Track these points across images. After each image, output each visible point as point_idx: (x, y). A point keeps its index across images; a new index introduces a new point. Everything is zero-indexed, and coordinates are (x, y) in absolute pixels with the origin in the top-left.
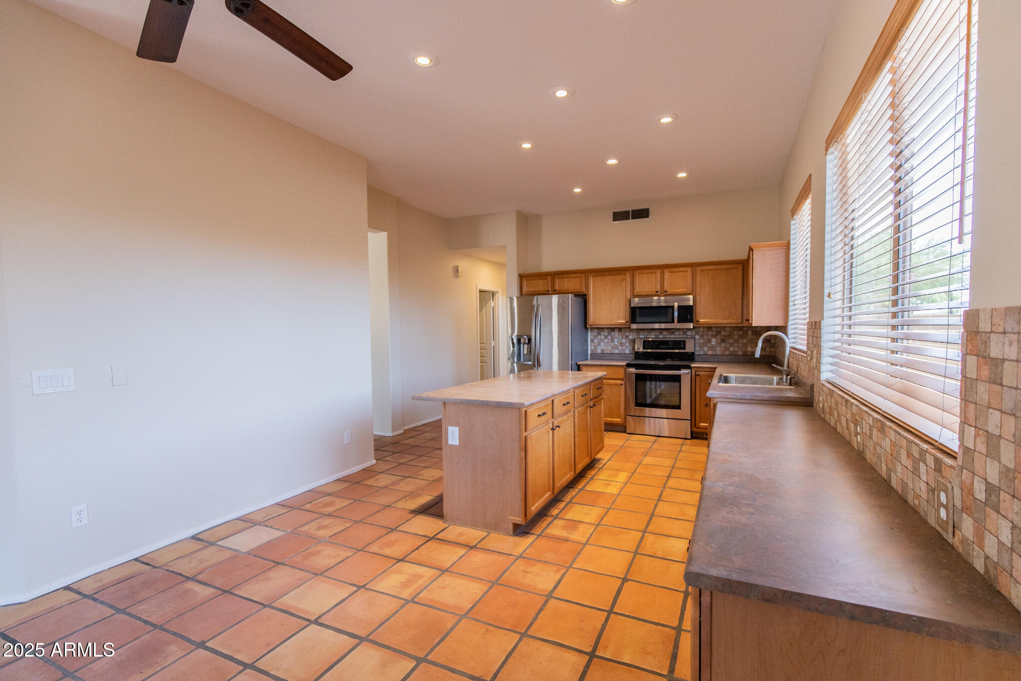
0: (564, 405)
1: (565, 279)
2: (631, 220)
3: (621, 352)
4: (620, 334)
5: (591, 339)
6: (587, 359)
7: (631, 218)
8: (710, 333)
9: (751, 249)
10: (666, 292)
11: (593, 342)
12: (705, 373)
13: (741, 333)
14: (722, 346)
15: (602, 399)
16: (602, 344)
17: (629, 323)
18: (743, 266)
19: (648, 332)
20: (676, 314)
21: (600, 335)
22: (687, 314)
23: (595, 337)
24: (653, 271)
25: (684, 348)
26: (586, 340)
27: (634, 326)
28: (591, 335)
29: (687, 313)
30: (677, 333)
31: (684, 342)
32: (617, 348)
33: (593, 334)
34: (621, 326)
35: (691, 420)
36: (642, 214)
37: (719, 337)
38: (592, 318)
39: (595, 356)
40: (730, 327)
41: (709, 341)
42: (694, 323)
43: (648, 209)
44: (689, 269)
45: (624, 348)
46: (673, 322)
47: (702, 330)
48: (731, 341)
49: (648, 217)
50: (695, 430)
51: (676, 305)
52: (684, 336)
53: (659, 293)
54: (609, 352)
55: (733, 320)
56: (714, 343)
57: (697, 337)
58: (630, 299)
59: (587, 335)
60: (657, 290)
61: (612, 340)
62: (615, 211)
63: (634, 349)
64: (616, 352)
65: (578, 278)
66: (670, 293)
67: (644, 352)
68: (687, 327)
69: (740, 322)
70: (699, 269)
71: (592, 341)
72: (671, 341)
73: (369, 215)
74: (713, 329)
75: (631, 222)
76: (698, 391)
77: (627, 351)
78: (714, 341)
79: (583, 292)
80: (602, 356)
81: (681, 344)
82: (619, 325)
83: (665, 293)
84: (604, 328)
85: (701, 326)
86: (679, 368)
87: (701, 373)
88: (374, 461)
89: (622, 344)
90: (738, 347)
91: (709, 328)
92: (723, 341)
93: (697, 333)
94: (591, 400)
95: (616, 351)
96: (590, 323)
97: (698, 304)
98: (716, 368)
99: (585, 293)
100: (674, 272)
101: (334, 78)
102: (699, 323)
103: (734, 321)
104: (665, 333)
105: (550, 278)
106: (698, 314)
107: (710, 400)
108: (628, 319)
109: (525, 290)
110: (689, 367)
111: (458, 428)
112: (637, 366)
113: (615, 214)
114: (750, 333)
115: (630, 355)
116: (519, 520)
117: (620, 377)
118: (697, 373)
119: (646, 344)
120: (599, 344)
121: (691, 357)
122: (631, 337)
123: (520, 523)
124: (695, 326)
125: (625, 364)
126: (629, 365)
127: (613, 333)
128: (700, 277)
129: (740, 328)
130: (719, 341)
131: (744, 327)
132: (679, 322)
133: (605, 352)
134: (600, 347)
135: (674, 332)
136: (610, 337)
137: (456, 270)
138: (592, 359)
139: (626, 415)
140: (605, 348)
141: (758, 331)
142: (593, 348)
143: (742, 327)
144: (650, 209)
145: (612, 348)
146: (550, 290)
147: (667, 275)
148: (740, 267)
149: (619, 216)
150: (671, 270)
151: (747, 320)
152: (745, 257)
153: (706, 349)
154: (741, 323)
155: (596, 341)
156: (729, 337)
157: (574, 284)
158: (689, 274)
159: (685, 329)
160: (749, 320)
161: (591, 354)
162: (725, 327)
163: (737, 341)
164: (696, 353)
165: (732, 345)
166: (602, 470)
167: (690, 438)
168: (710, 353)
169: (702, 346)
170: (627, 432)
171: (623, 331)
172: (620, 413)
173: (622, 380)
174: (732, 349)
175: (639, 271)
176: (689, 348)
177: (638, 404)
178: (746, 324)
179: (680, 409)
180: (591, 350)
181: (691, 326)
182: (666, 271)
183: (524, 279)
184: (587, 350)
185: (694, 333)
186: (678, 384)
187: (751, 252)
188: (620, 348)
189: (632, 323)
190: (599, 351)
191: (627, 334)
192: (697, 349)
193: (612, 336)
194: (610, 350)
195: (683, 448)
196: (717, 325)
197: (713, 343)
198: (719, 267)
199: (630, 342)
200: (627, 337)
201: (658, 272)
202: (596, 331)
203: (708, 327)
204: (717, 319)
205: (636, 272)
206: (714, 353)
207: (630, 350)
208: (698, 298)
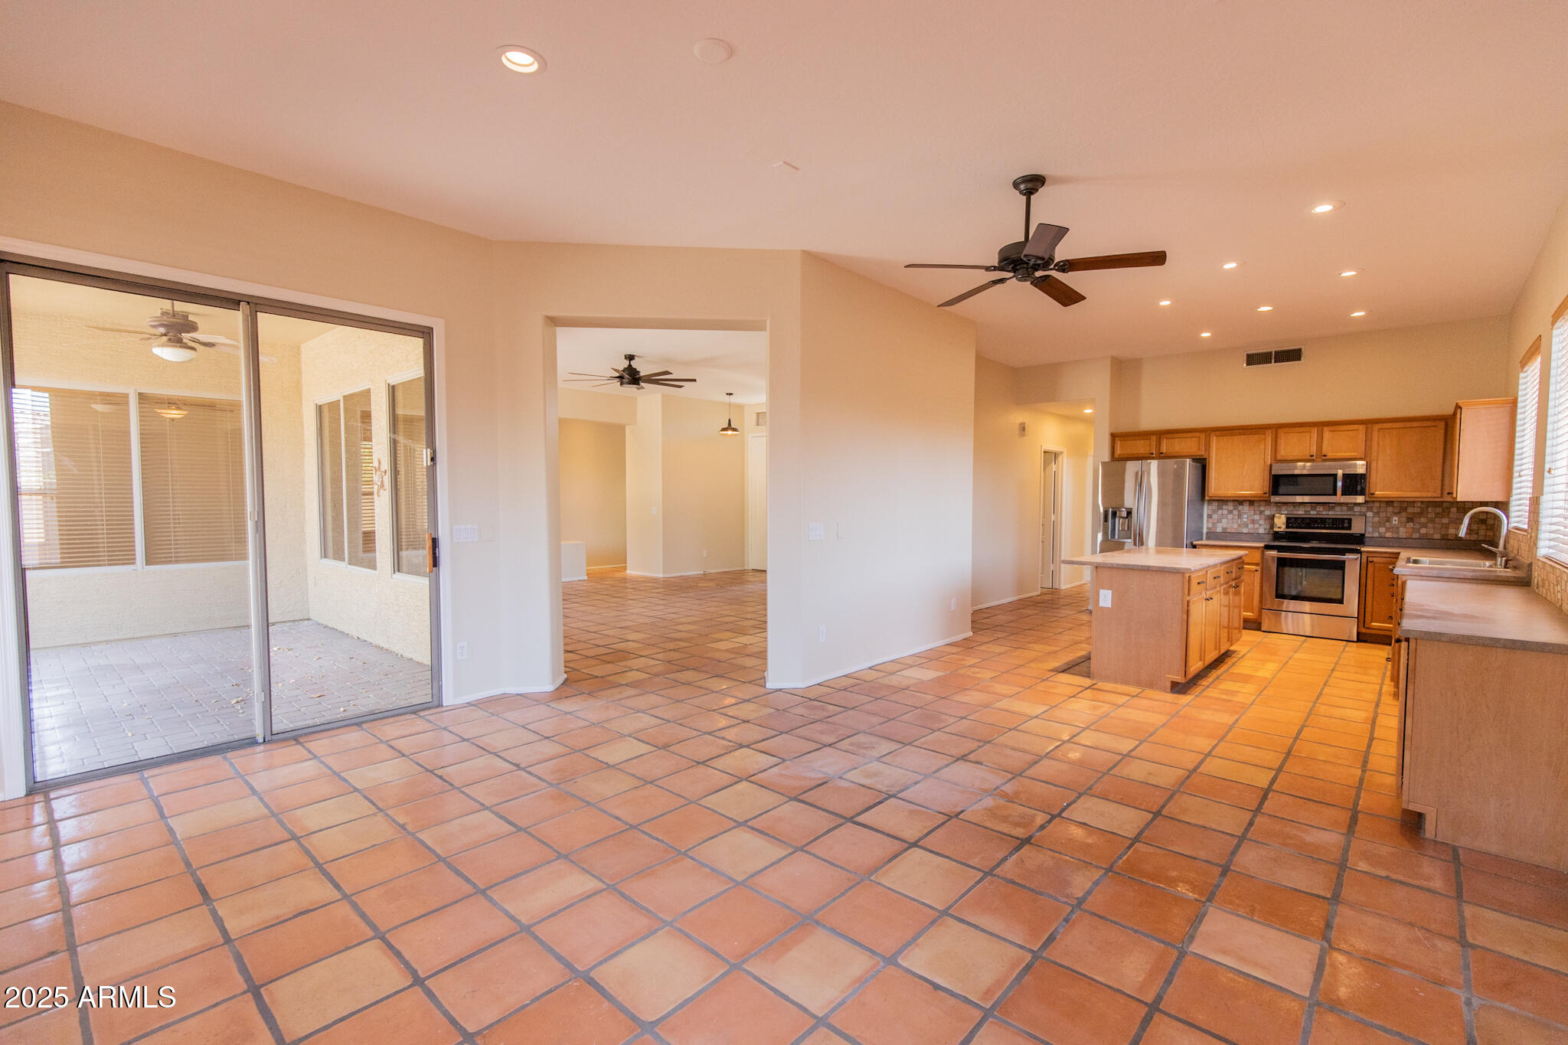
0: (1215, 578)
1: (1176, 440)
2: (1273, 364)
3: (1251, 532)
4: (1252, 508)
5: (1208, 515)
6: (1202, 539)
7: (1273, 361)
8: (1390, 509)
9: (1458, 407)
10: (1325, 456)
11: (1211, 518)
12: (1381, 560)
13: (1439, 510)
14: (1407, 526)
15: (1242, 581)
16: (1224, 521)
17: (1267, 495)
18: (1447, 425)
19: (1294, 507)
20: (1339, 484)
21: (1222, 509)
22: (1357, 485)
23: (1214, 512)
24: (1308, 428)
25: (1349, 528)
26: (1201, 516)
27: (1277, 499)
28: (1208, 509)
29: (1354, 484)
30: (1338, 508)
31: (1350, 520)
32: (1247, 526)
33: (1211, 507)
34: (1253, 499)
35: (1357, 618)
36: (1292, 355)
37: (1404, 514)
38: (1214, 488)
39: (1211, 535)
40: (1422, 502)
41: (1388, 520)
42: (1367, 496)
43: (1300, 350)
44: (1362, 428)
45: (1257, 526)
46: (1335, 494)
47: (1378, 505)
48: (1423, 520)
49: (1300, 360)
50: (1363, 630)
51: (1340, 473)
52: (1348, 513)
53: (1314, 458)
54: (1234, 531)
55: (1431, 493)
56: (1397, 522)
57: (1369, 514)
58: (1271, 466)
59: (1203, 509)
60: (1311, 454)
61: (1240, 516)
62: (1250, 352)
63: (1272, 526)
64: (1245, 532)
65: (1195, 439)
66: (1330, 457)
67: (1286, 532)
68: (1353, 501)
69: (1439, 496)
70: (1376, 427)
71: (1209, 516)
72: (1329, 519)
73: (976, 379)
74: (1395, 504)
75: (1273, 366)
76: (1369, 582)
77: (1261, 531)
78: (1395, 520)
79: (1202, 455)
80: (1225, 535)
81: (1345, 523)
82: (1254, 497)
83: (1323, 458)
84: (1227, 501)
85: (1375, 500)
86: (1343, 552)
87: (1375, 559)
88: (971, 634)
89: (1253, 522)
90: (1434, 528)
91: (1389, 503)
92: (1410, 520)
93: (1370, 509)
94: (1234, 579)
95: (1245, 530)
96: (1211, 495)
97: (1373, 473)
98: (1399, 553)
99: (1205, 457)
100: (1336, 431)
101: (1065, 305)
102: (1375, 496)
103: (1429, 495)
104: (1320, 508)
105: (1154, 438)
106: (1372, 485)
107: (1397, 578)
108: (1267, 490)
109: (1118, 452)
110: (1359, 552)
111: (1110, 591)
112: (1280, 549)
113: (1248, 356)
114: (1454, 510)
115: (1265, 536)
116: (1179, 678)
117: (1255, 562)
118: (1370, 559)
119: (1290, 522)
120: (1220, 521)
121: (1360, 539)
122: (1268, 513)
123: (1180, 681)
124: (1368, 499)
125: (1262, 545)
126: (1268, 547)
127: (1240, 508)
128: (1378, 437)
129: (1435, 504)
130: (1404, 519)
131: (1445, 502)
132: (1344, 493)
133: (1228, 531)
134: (1221, 524)
135: (1334, 507)
136: (1235, 512)
137: (1023, 428)
138: (1208, 538)
139: (1261, 609)
140: (1229, 526)
141: (1464, 507)
142: (1210, 525)
143: (1442, 502)
144: (1303, 350)
145: (1239, 525)
146: (1154, 452)
147: (1327, 434)
148: (1442, 425)
149: (1253, 359)
150: (1332, 428)
151: (1449, 493)
152: (1450, 411)
153: (1382, 530)
154: (1441, 497)
155: (1215, 516)
156: (1421, 514)
157: (1190, 446)
158: (1361, 436)
159: (1351, 503)
160: (1452, 493)
161: (1207, 533)
162: (1414, 502)
163: (1432, 521)
164: (1367, 535)
165: (1424, 526)
166: (1241, 660)
167: (1355, 640)
168: (1388, 535)
169: (1376, 526)
170: (1263, 629)
171: (1256, 504)
172: (1253, 606)
173: (1257, 564)
174: (1423, 531)
175: (1285, 430)
176: (1357, 528)
177: (1278, 596)
178: (1448, 499)
179: (1343, 603)
180: (1207, 528)
181: (1360, 499)
182: (1325, 429)
183: (1117, 439)
184: (1202, 528)
185: (1364, 509)
186: (1340, 572)
187: (1459, 410)
188: (1251, 526)
189: (1273, 495)
190: (1219, 530)
191: (1262, 509)
192: (1370, 529)
193: (1239, 511)
194: (1235, 529)
195: (1347, 649)
196: (1402, 500)
197: (1394, 523)
198: (1408, 424)
199: (1265, 520)
200: (1261, 512)
201: (1315, 431)
202: (1215, 504)
203: (1387, 502)
204: (1402, 491)
205: (1280, 431)
206: (1396, 536)
207: (1265, 529)
208: (1374, 464)
